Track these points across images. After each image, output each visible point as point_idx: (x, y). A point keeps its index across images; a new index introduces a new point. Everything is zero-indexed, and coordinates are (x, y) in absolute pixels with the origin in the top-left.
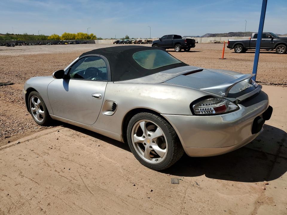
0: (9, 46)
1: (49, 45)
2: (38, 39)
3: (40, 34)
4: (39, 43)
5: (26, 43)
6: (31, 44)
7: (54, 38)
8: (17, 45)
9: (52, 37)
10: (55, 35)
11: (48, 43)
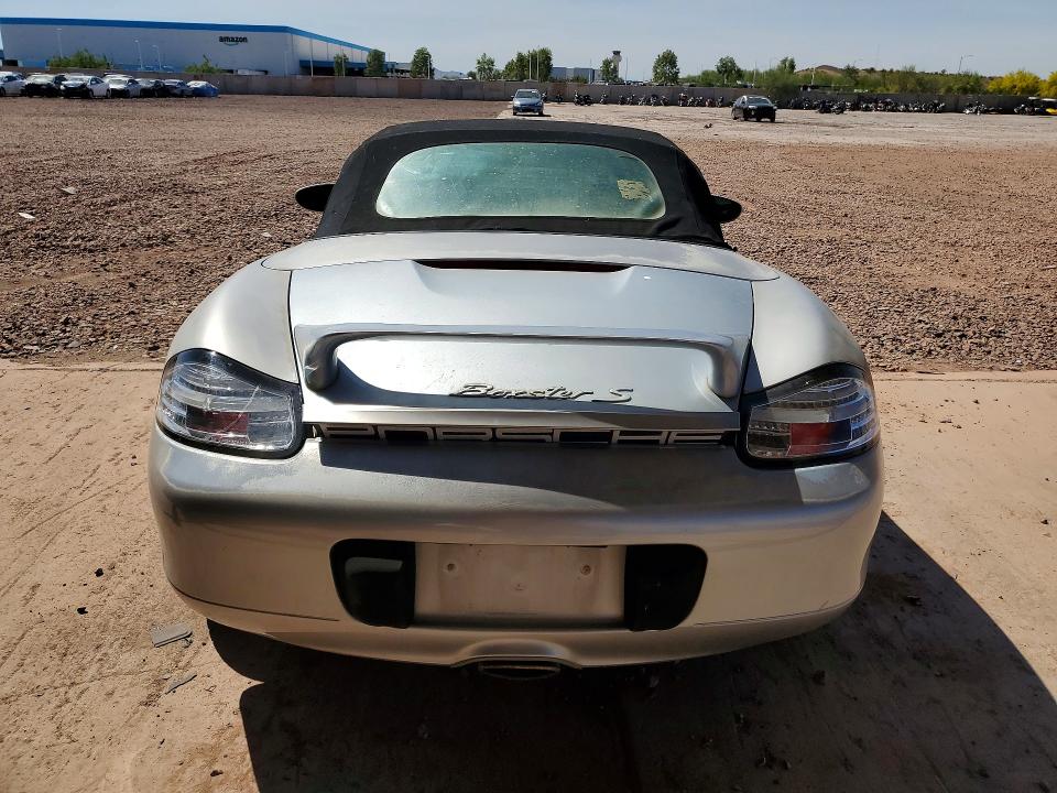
0: (826, 109)
1: (976, 112)
2: (949, 90)
3: (963, 70)
4: (936, 105)
5: (887, 104)
6: (907, 106)
7: (1015, 87)
8: (855, 107)
9: (1006, 84)
10: (1022, 76)
11: (971, 106)
